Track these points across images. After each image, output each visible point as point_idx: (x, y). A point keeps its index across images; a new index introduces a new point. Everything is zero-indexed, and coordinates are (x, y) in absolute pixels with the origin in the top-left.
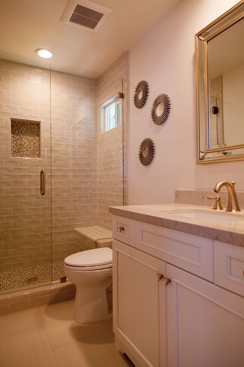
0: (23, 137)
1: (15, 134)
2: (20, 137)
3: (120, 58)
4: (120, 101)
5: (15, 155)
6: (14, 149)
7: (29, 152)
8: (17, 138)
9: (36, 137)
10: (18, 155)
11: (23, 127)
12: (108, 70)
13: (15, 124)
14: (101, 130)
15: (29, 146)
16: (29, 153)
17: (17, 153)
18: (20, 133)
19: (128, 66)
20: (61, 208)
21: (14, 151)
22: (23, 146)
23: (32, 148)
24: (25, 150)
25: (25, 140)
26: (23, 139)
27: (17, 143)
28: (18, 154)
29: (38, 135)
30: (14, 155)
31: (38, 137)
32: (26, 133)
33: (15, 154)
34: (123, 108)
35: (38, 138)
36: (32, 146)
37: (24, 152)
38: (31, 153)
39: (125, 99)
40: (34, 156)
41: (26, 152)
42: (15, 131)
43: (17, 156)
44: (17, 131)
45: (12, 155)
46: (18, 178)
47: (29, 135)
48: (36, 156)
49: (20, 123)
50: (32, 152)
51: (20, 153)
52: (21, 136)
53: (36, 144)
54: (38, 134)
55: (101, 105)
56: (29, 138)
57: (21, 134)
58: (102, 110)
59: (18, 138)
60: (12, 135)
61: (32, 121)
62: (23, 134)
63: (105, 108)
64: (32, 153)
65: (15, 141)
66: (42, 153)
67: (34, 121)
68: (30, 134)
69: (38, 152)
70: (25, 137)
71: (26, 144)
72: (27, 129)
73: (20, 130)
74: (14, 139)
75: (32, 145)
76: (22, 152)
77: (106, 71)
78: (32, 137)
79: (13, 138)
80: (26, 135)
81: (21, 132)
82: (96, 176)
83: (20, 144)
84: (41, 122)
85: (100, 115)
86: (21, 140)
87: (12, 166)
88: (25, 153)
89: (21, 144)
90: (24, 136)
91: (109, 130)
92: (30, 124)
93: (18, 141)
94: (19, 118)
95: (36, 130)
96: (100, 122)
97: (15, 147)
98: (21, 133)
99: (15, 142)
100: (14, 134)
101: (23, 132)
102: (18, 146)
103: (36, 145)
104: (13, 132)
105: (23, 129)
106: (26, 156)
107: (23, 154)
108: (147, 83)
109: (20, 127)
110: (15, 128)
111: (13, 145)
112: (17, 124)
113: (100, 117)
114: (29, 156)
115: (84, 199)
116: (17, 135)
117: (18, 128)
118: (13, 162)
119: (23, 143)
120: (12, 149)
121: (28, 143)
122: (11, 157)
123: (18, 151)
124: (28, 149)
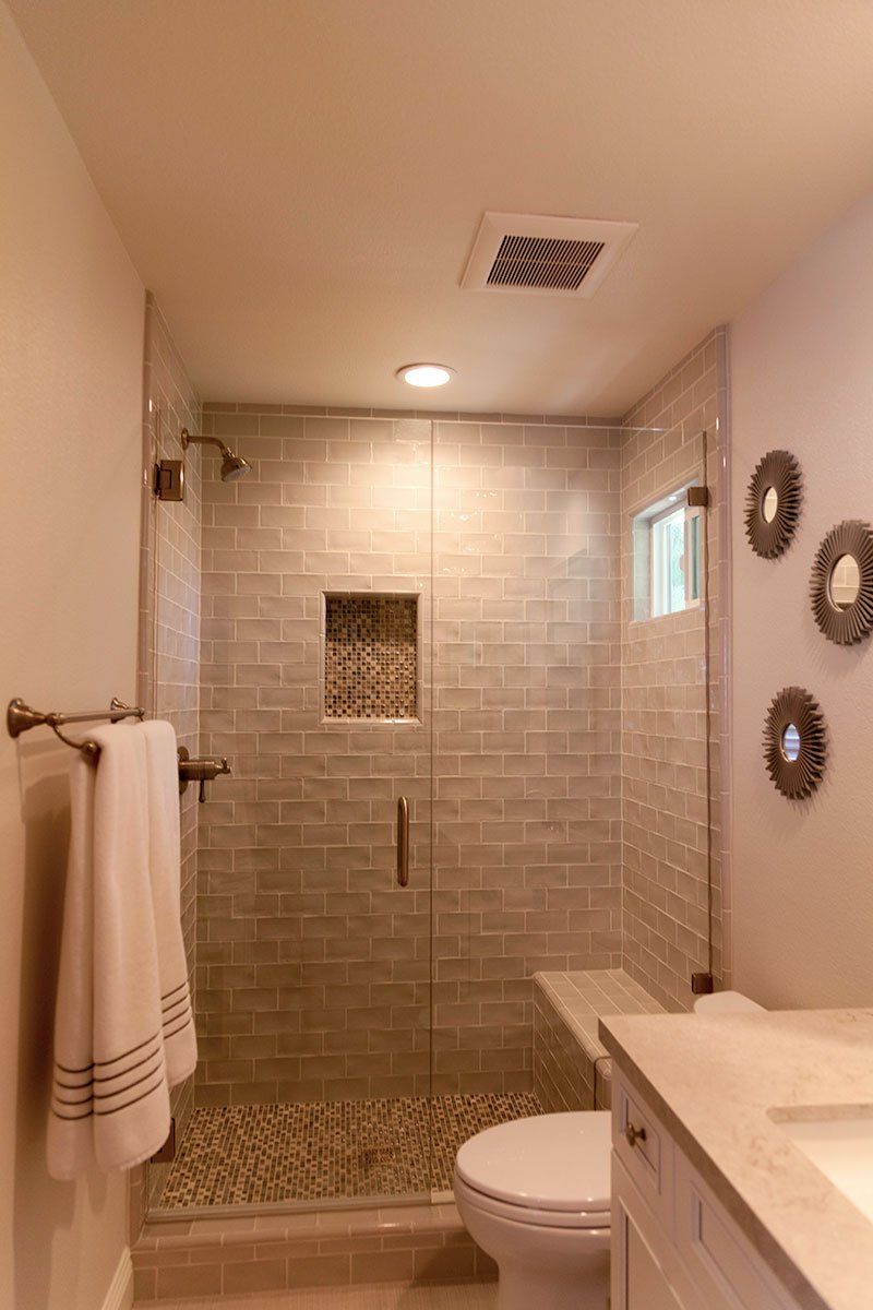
0: (364, 650)
1: (340, 640)
2: (354, 649)
3: (696, 349)
4: (697, 511)
5: (340, 712)
6: (335, 692)
8: (345, 654)
9: (406, 645)
10: (349, 711)
11: (364, 616)
12: (657, 387)
13: (339, 607)
14: (636, 605)
15: (383, 677)
16: (383, 702)
17: (345, 702)
18: (355, 635)
19: (724, 383)
20: (486, 896)
21: (335, 697)
22: (364, 678)
23: (392, 682)
24: (368, 692)
25: (368, 659)
26: (363, 654)
27: (344, 669)
28: (349, 707)
29: (413, 639)
30: (335, 712)
31: (411, 645)
32: (374, 635)
33: (340, 707)
34: (706, 545)
35: (411, 649)
36: (392, 678)
37: (367, 700)
38: (388, 702)
39: (715, 510)
40: (397, 712)
41: (373, 696)
42: (340, 631)
43: (344, 712)
44: (345, 630)
45: (330, 711)
46: (345, 789)
47: (382, 640)
48: (406, 711)
49: (354, 601)
50: (392, 696)
51: (354, 702)
52: (359, 645)
53: (407, 669)
54: (411, 636)
55: (633, 515)
56: (383, 650)
57: (359, 640)
58: (638, 533)
59: (349, 654)
60: (331, 645)
61: (392, 594)
62: (364, 640)
63: (650, 522)
64: (392, 702)
65: (340, 664)
66: (424, 702)
67: (396, 594)
68: (387, 635)
69: (411, 697)
70: (369, 649)
71: (373, 673)
72: (378, 621)
73: (354, 627)
74: (336, 658)
75: (392, 673)
76: (359, 697)
77: (651, 392)
78: (392, 645)
79: (335, 654)
80: (373, 640)
81: (359, 631)
82: (616, 779)
83: (354, 673)
84: (418, 595)
85: (632, 551)
86: (359, 659)
87: (328, 752)
88: (368, 702)
89: (356, 671)
90: (368, 645)
91: (666, 612)
92: (387, 602)
93: (349, 663)
94: (349, 591)
95: (406, 622)
96: (630, 580)
97: (340, 682)
98: (359, 636)
99: (340, 668)
100: (335, 640)
101: (364, 631)
102: (347, 681)
103: (406, 673)
104: (332, 633)
105: (364, 621)
106: (373, 712)
107: (364, 707)
108: (794, 462)
109: (354, 617)
110: (340, 621)
111: (331, 677)
112: (344, 607)
113: (631, 558)
114: (383, 712)
115: (571, 865)
116: (345, 645)
117: (350, 621)
118: (331, 736)
119: (364, 668)
120: (330, 691)
121: (378, 668)
122: (326, 720)
123: (349, 697)
124: (378, 687)
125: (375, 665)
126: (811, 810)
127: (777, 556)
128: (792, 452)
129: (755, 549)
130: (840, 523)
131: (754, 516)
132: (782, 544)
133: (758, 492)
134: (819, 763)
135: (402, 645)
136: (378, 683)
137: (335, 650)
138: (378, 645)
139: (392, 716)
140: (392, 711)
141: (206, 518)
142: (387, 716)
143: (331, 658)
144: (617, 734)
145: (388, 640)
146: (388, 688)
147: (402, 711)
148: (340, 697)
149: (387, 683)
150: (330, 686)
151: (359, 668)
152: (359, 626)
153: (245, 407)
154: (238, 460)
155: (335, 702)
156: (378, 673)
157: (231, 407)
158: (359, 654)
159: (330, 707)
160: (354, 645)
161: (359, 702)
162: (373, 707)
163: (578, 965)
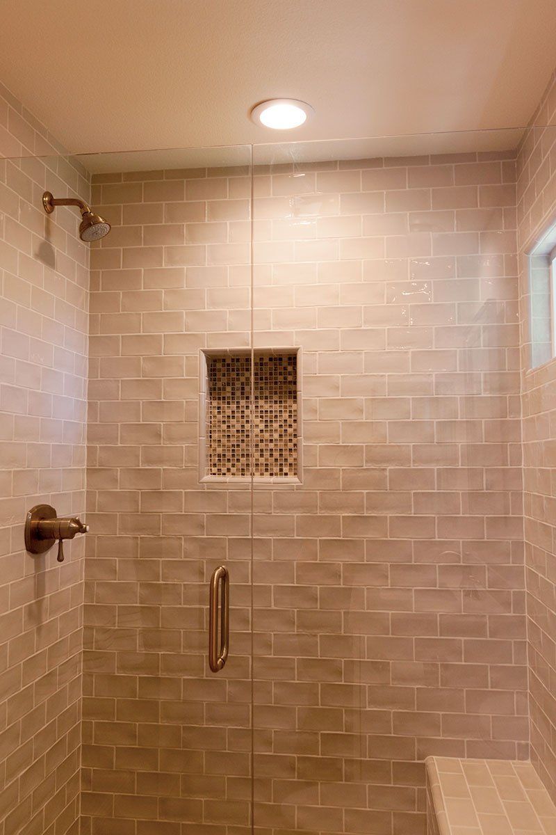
0: (247, 407)
1: (224, 398)
2: (238, 407)
5: (224, 470)
6: (220, 450)
7: (267, 454)
8: (229, 412)
9: (290, 402)
10: (233, 470)
13: (223, 366)
14: (533, 353)
15: (267, 435)
16: (267, 460)
17: (229, 460)
18: (238, 393)
20: (372, 668)
21: (219, 456)
22: (247, 436)
23: (276, 440)
24: (252, 450)
25: (252, 417)
26: (247, 412)
27: (228, 427)
28: (233, 465)
29: (293, 395)
30: (219, 470)
32: (258, 393)
33: (224, 465)
36: (276, 436)
37: (251, 458)
38: (271, 460)
40: (281, 470)
41: (257, 455)
42: (224, 389)
44: (229, 389)
45: (215, 470)
46: (224, 548)
47: (266, 398)
48: (290, 469)
49: (238, 360)
50: (276, 454)
51: (238, 460)
52: (243, 403)
53: (290, 426)
56: (267, 407)
57: (243, 398)
59: (233, 412)
60: (215, 403)
61: (270, 350)
62: (248, 398)
63: (549, 257)
64: (276, 460)
65: (224, 422)
66: (303, 462)
68: (271, 393)
70: (252, 407)
71: (257, 430)
72: (261, 379)
73: (238, 385)
74: (220, 417)
75: (276, 430)
76: (243, 455)
78: (276, 402)
79: (219, 413)
80: (256, 398)
81: (243, 389)
82: (519, 545)
83: (238, 431)
84: (298, 349)
85: (528, 291)
86: (243, 417)
87: (203, 510)
88: (252, 460)
89: (240, 429)
90: (252, 403)
92: (270, 359)
93: (233, 422)
94: (228, 348)
96: (527, 323)
97: (224, 440)
98: (242, 393)
99: (224, 427)
100: (219, 399)
101: (247, 389)
102: (231, 439)
104: (215, 392)
105: (247, 379)
106: (257, 470)
107: (248, 465)
109: (238, 375)
110: (224, 380)
111: (216, 436)
112: (228, 365)
114: (267, 470)
115: (466, 638)
116: (229, 403)
117: (233, 379)
118: (211, 495)
119: (247, 427)
120: (215, 450)
121: (262, 426)
122: (208, 478)
123: (233, 455)
124: (262, 446)
125: (258, 423)
135: (285, 402)
136: (262, 441)
137: (219, 408)
138: (261, 402)
139: (276, 474)
140: (276, 469)
141: (94, 284)
142: (271, 474)
143: (215, 417)
144: (518, 495)
145: (271, 398)
146: (271, 446)
147: (286, 469)
148: (224, 455)
149: (271, 441)
150: (215, 445)
151: (243, 426)
152: (242, 384)
153: (130, 175)
155: (219, 460)
156: (262, 431)
157: (117, 176)
158: (243, 412)
159: (215, 465)
160: (238, 403)
161: (243, 460)
162: (257, 465)
163: (477, 752)
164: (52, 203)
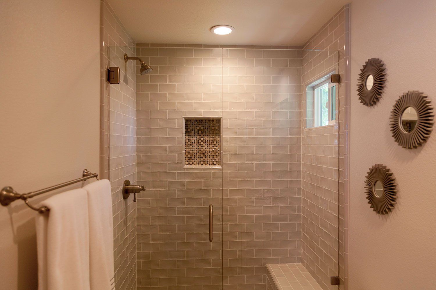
0: (200, 139)
1: (191, 136)
2: (196, 139)
3: (335, 16)
4: (335, 84)
5: (191, 163)
6: (189, 156)
7: (208, 157)
8: (193, 141)
9: (217, 137)
10: (195, 163)
11: (200, 126)
12: (317, 33)
13: (191, 123)
14: (307, 121)
16: (208, 159)
17: (193, 159)
18: (196, 134)
19: (348, 29)
21: (189, 158)
22: (200, 150)
23: (211, 152)
24: (202, 156)
25: (202, 143)
26: (200, 141)
27: (193, 147)
28: (195, 161)
30: (189, 163)
31: (218, 137)
32: (204, 134)
33: (191, 161)
34: (339, 99)
35: (219, 139)
36: (211, 150)
37: (201, 159)
39: (343, 84)
40: (213, 163)
41: (204, 157)
42: (191, 132)
43: (193, 163)
44: (193, 132)
45: (187, 163)
46: (193, 193)
47: (207, 136)
48: (217, 163)
49: (196, 121)
50: (211, 157)
51: (197, 159)
52: (198, 137)
54: (219, 134)
55: (307, 85)
56: (208, 139)
58: (309, 93)
59: (194, 141)
60: (187, 137)
61: (210, 118)
62: (200, 136)
63: (313, 88)
64: (211, 159)
65: (191, 145)
66: (224, 160)
67: (212, 118)
69: (219, 157)
70: (202, 139)
71: (204, 148)
72: (205, 128)
73: (196, 130)
74: (189, 143)
75: (211, 148)
77: (315, 35)
78: (211, 137)
79: (189, 141)
80: (204, 136)
81: (198, 132)
82: (299, 189)
84: (221, 118)
85: (306, 100)
86: (198, 143)
87: (186, 179)
89: (197, 148)
90: (202, 137)
91: (319, 125)
92: (209, 121)
93: (195, 145)
94: (194, 117)
95: (217, 128)
96: (305, 112)
97: (191, 152)
98: (198, 134)
99: (191, 146)
100: (189, 136)
101: (200, 132)
102: (194, 151)
103: (217, 148)
104: (187, 133)
105: (200, 128)
106: (204, 163)
107: (200, 161)
108: (382, 63)
109: (196, 126)
110: (191, 128)
111: (188, 150)
112: (193, 123)
113: (306, 103)
114: (208, 163)
115: (281, 223)
116: (193, 137)
117: (195, 128)
118: (189, 173)
119: (200, 146)
120: (187, 155)
121: (206, 146)
122: (186, 167)
123: (195, 158)
124: (206, 154)
125: (204, 145)
126: (388, 220)
127: (372, 105)
128: (381, 59)
129: (361, 102)
130: (407, 92)
131: (362, 88)
132: (375, 100)
133: (363, 77)
134: (393, 201)
135: (215, 137)
136: (206, 152)
137: (189, 139)
139: (211, 165)
140: (211, 163)
141: (138, 89)
142: (209, 165)
143: (187, 143)
144: (299, 172)
145: (209, 135)
146: (209, 154)
147: (215, 163)
148: (191, 158)
149: (209, 152)
150: (187, 154)
151: (198, 146)
152: (198, 130)
154: (147, 66)
155: (189, 160)
156: (206, 148)
157: (147, 45)
158: (198, 141)
159: (187, 161)
160: (196, 137)
161: (199, 159)
162: (204, 161)
163: (283, 261)
164: (128, 58)
